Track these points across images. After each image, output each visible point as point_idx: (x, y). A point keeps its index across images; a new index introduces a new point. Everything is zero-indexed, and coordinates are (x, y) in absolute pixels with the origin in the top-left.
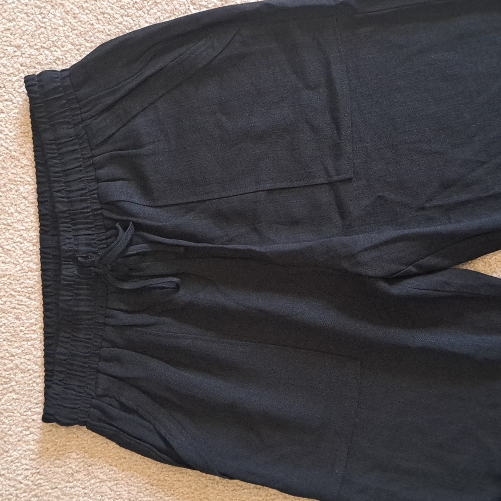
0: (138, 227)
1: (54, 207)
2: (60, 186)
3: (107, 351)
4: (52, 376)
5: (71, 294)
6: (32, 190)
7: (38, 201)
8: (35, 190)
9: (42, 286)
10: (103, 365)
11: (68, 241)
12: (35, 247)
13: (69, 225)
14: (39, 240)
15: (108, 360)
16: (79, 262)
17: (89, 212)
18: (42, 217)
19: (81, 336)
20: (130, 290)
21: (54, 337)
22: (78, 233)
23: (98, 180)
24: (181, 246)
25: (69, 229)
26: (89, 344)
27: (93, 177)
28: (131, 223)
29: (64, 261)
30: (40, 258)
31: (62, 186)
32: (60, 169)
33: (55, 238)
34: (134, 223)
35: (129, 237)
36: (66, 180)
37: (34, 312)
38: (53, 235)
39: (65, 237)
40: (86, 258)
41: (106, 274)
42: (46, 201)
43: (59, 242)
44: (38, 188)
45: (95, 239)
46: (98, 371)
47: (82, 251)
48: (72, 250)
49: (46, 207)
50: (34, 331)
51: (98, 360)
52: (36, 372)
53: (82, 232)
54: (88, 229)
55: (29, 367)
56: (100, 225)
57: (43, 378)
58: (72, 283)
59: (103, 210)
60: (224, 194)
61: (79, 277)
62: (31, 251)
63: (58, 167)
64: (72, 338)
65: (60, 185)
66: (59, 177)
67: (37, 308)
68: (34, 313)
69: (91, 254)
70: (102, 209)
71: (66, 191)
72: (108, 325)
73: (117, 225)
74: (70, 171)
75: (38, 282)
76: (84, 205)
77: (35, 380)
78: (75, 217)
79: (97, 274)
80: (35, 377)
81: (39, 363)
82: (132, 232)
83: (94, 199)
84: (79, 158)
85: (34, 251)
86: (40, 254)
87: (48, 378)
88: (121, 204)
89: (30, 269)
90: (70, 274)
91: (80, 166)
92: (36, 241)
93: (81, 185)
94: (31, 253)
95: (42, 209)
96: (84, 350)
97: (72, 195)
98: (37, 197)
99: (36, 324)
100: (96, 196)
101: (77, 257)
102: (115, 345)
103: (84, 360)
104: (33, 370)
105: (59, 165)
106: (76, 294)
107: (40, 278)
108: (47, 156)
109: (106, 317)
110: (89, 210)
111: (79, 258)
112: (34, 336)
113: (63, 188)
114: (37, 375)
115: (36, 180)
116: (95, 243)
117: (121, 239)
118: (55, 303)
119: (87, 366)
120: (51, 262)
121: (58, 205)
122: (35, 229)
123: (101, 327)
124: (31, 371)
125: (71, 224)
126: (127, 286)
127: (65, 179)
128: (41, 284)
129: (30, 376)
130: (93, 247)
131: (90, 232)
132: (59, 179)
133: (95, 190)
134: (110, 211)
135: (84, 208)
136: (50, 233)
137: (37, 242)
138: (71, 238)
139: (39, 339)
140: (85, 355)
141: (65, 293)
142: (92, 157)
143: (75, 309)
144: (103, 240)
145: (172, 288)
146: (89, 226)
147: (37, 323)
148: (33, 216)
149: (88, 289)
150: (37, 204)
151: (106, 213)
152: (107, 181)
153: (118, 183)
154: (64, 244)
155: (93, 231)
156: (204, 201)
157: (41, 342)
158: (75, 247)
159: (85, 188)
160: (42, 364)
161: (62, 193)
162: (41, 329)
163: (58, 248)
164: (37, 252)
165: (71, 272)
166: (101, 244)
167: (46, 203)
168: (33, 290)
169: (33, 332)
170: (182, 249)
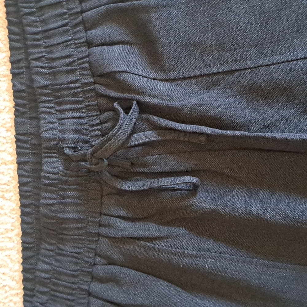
0: (144, 108)
1: (32, 81)
2: (38, 53)
3: (101, 269)
4: (32, 296)
5: (55, 196)
6: (4, 58)
7: (11, 73)
8: (7, 59)
9: (18, 183)
10: (96, 287)
11: (50, 126)
12: (9, 133)
13: (52, 105)
14: (14, 124)
15: (102, 281)
16: (64, 154)
17: (78, 88)
18: (17, 94)
19: (69, 249)
20: (132, 192)
21: (34, 247)
22: (64, 116)
23: (89, 44)
24: (202, 134)
25: (52, 110)
26: (79, 259)
27: (83, 40)
28: (135, 103)
29: (46, 153)
30: (15, 148)
31: (42, 52)
32: (40, 29)
33: (35, 122)
34: (138, 103)
35: (133, 121)
36: (47, 44)
37: (9, 214)
38: (31, 118)
39: (47, 121)
40: (75, 149)
41: (102, 171)
42: (22, 73)
43: (39, 128)
44: (11, 56)
45: (86, 123)
46: (90, 294)
47: (68, 140)
48: (56, 138)
49: (22, 81)
50: (10, 238)
51: (90, 280)
52: (14, 289)
53: (69, 114)
54: (77, 110)
55: (4, 283)
56: (93, 105)
57: (21, 296)
58: (56, 182)
59: (97, 85)
60: (262, 61)
61: (65, 175)
62: (5, 138)
63: (36, 26)
64: (57, 251)
65: (39, 50)
66: (38, 40)
67: (13, 210)
68: (10, 217)
69: (81, 144)
70: (95, 83)
71: (48, 59)
72: (104, 236)
73: (116, 105)
74: (52, 31)
75: (13, 178)
76: (72, 78)
77: (11, 298)
78: (59, 94)
79: (89, 171)
80: (12, 295)
81: (16, 278)
82: (137, 114)
83: (84, 69)
84: (65, 13)
85: (7, 138)
86: (16, 142)
87: (28, 299)
88: (122, 76)
89: (3, 161)
90: (54, 170)
91: (66, 25)
92: (10, 125)
93: (67, 51)
94: (4, 141)
95: (17, 83)
96: (73, 267)
97: (55, 64)
98: (11, 67)
99: (12, 230)
100: (87, 65)
101: (63, 148)
102: (111, 262)
103: (72, 280)
104: (10, 287)
105: (38, 24)
106: (61, 196)
107: (16, 173)
108: (22, 11)
109: (100, 225)
110: (77, 85)
111: (65, 149)
112: (10, 245)
113: (43, 54)
114: (14, 292)
115: (8, 46)
116: (87, 130)
117: (122, 125)
118: (35, 205)
119: (76, 286)
120: (29, 153)
121: (37, 78)
122: (10, 110)
123: (94, 239)
124: (7, 288)
125: (55, 103)
126: (129, 186)
127: (45, 43)
128: (18, 180)
129: (5, 293)
130: (84, 134)
131: (79, 114)
132: (38, 43)
133: (85, 57)
134: (107, 86)
135: (72, 82)
136: (28, 115)
137: (11, 127)
138: (55, 123)
139: (17, 249)
140: (73, 273)
141: (47, 195)
142: (82, 12)
143: (61, 215)
144: (97, 125)
145: (187, 190)
146: (79, 106)
147: (13, 228)
148: (6, 93)
149: (77, 190)
150: (11, 78)
151: (101, 89)
152: (102, 45)
153: (116, 48)
154: (45, 131)
155: (84, 113)
156: (232, 72)
157: (18, 252)
158: (59, 134)
159: (72, 55)
160: (20, 279)
161: (42, 62)
162: (18, 237)
163: (38, 136)
164: (11, 139)
165: (55, 168)
166: (94, 130)
167: (22, 76)
168: (8, 187)
169: (8, 240)
170: (203, 138)
